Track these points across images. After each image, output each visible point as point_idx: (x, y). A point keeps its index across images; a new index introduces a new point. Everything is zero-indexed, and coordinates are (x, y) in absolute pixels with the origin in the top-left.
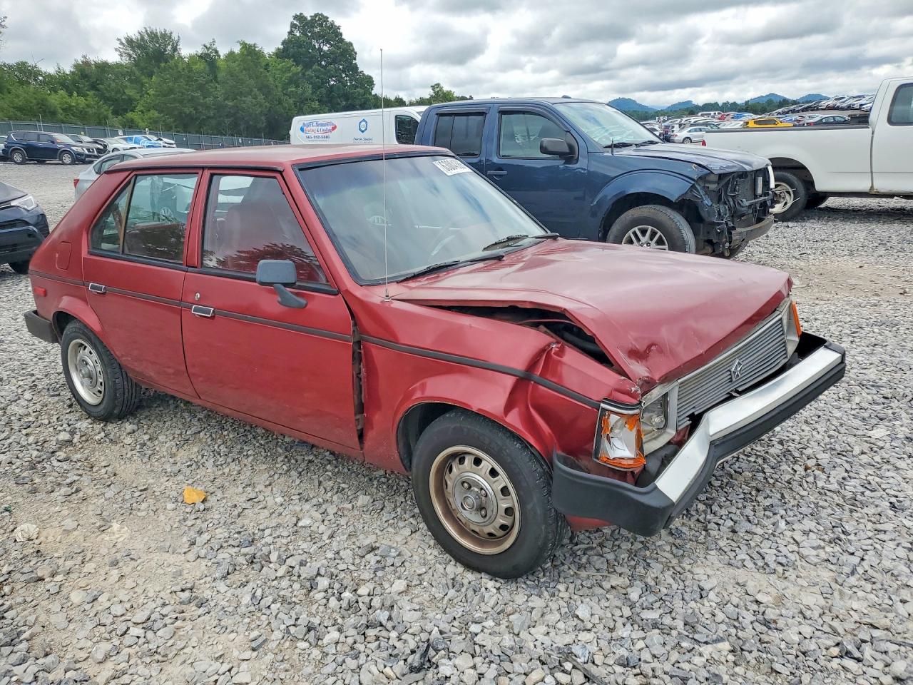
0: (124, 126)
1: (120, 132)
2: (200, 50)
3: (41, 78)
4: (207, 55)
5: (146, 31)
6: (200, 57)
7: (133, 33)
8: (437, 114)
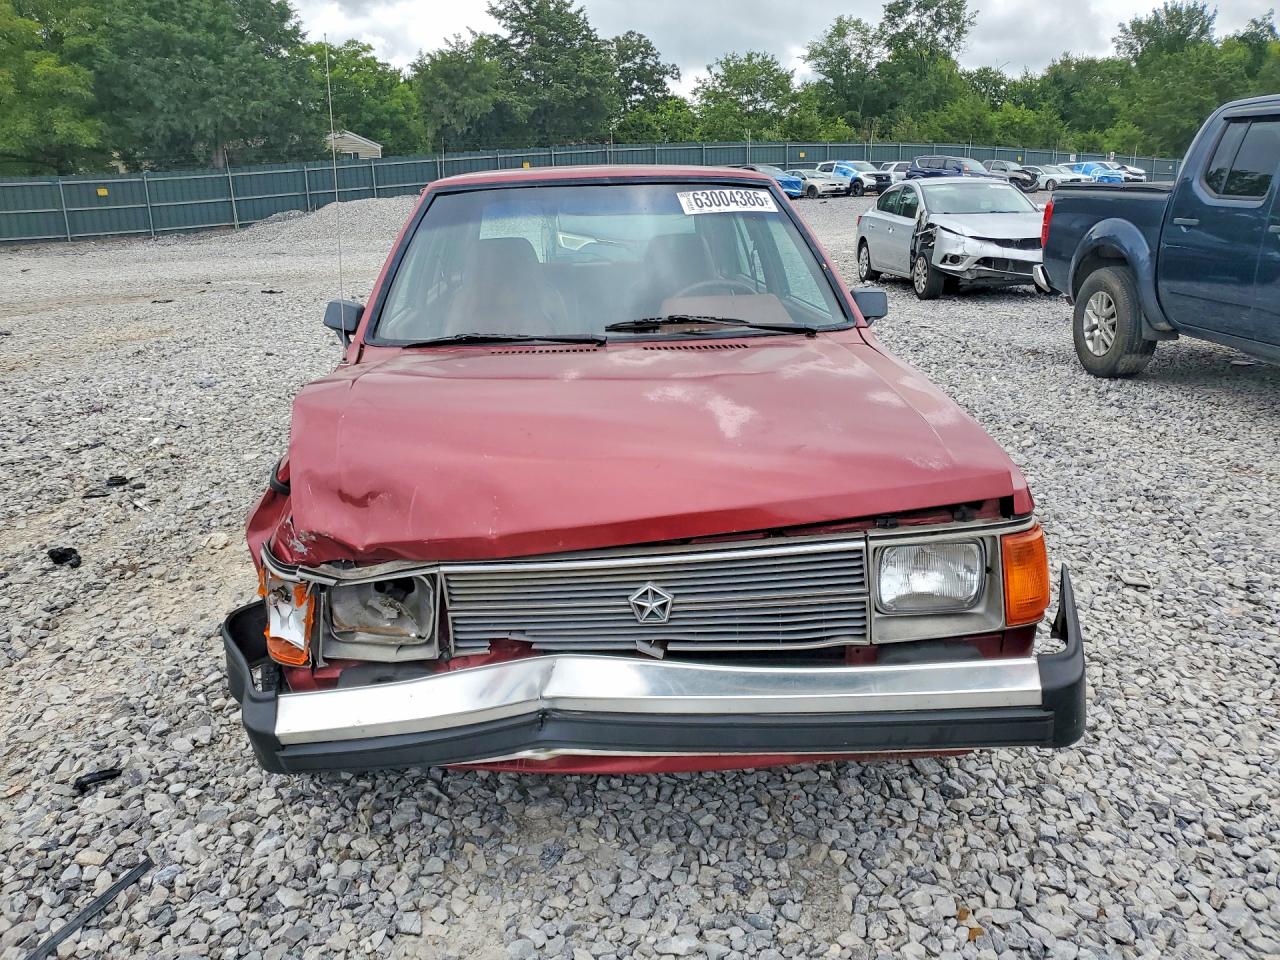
0: (1081, 149)
1: (1073, 157)
2: (1243, 29)
3: (1003, 87)
4: (1253, 35)
5: (1166, 7)
6: (1243, 39)
7: (1145, 15)
8: (1225, 119)
